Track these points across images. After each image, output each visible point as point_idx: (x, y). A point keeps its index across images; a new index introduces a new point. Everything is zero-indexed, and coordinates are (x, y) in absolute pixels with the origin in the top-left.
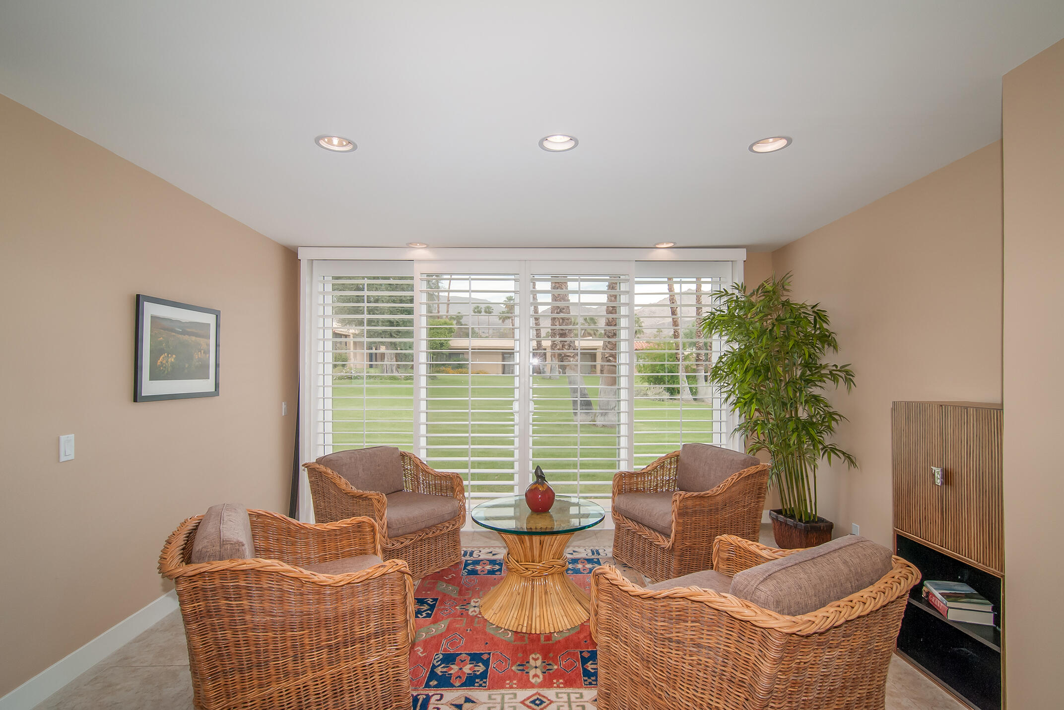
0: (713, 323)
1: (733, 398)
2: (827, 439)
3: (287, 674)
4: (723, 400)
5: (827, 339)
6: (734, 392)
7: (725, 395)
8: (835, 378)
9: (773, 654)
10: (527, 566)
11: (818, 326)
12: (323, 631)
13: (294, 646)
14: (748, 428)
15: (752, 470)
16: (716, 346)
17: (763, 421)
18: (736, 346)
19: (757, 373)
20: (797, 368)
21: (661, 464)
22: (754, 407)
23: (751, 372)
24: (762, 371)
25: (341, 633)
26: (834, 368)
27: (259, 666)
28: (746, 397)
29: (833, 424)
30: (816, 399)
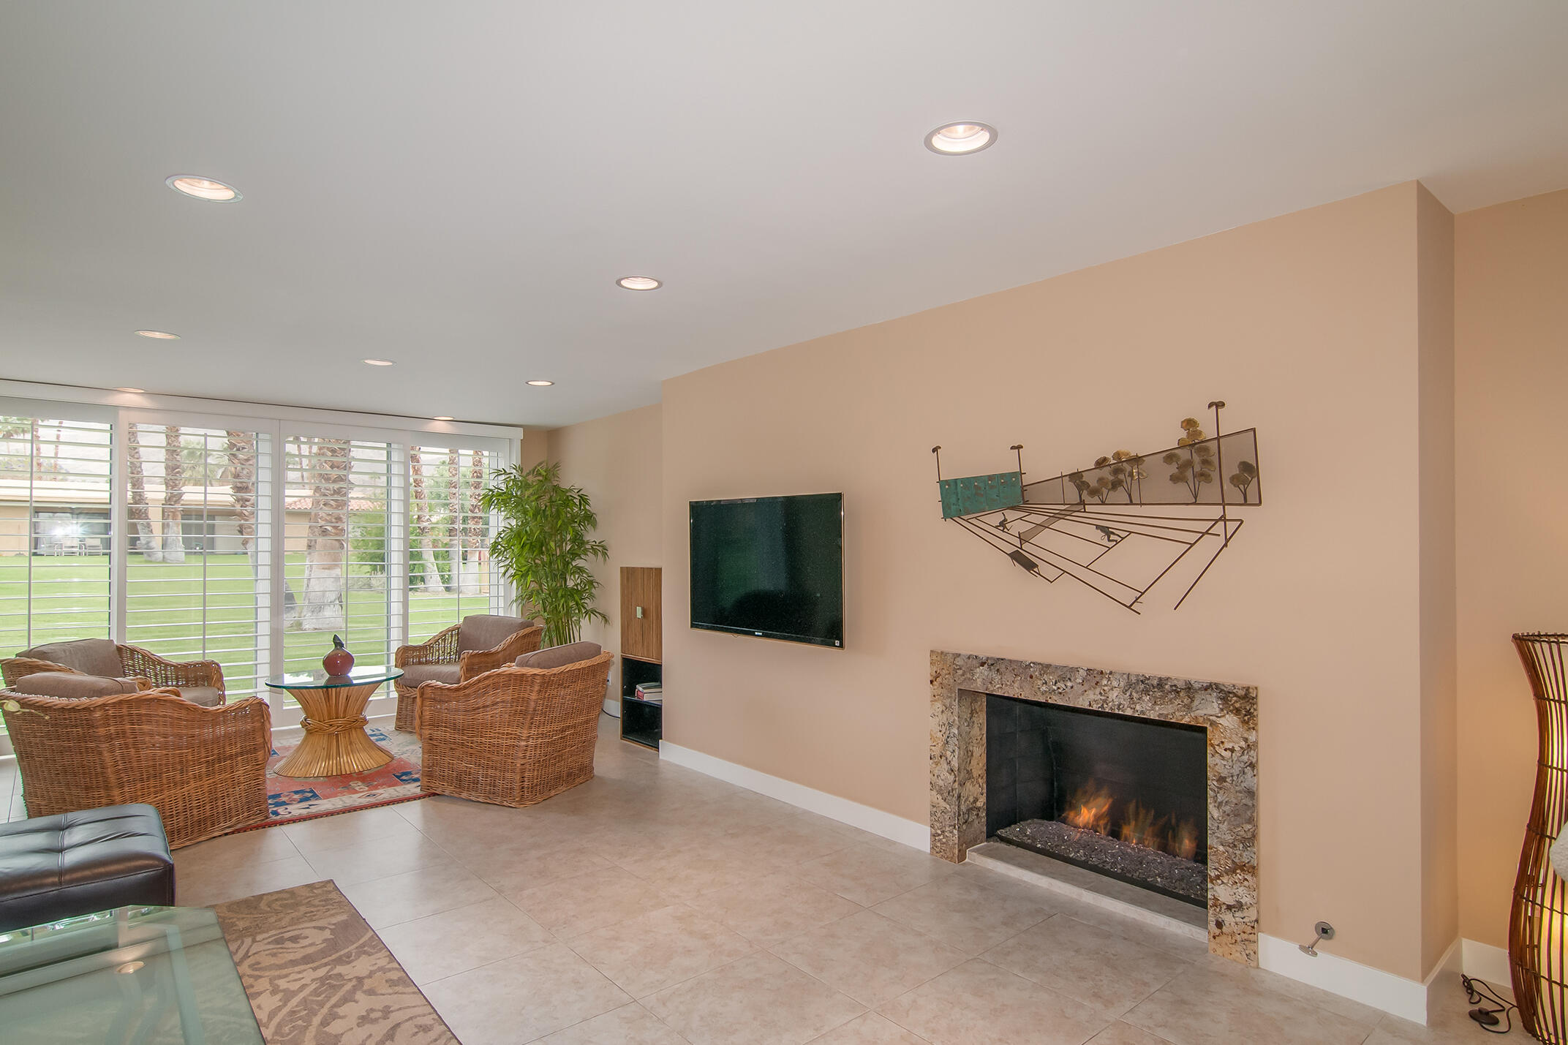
0: (493, 499)
1: (512, 571)
2: (589, 604)
3: (175, 784)
4: (500, 575)
5: (589, 518)
6: (512, 566)
7: (503, 570)
8: (595, 552)
9: (536, 688)
10: (331, 723)
11: (582, 508)
12: (203, 750)
13: (181, 762)
14: (525, 598)
15: (528, 630)
16: (493, 521)
17: (538, 591)
18: (514, 522)
19: (532, 547)
20: (566, 544)
21: (443, 636)
22: (529, 578)
23: (528, 547)
24: (538, 546)
25: (216, 752)
26: (594, 543)
27: (155, 776)
28: (523, 570)
29: (593, 590)
30: (580, 570)
